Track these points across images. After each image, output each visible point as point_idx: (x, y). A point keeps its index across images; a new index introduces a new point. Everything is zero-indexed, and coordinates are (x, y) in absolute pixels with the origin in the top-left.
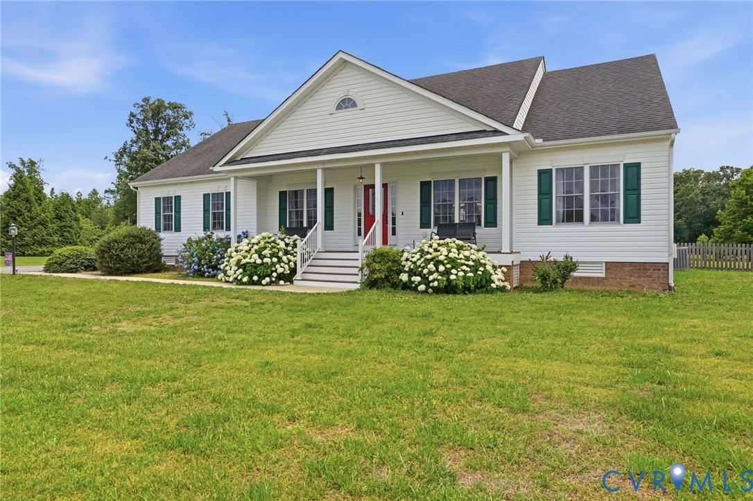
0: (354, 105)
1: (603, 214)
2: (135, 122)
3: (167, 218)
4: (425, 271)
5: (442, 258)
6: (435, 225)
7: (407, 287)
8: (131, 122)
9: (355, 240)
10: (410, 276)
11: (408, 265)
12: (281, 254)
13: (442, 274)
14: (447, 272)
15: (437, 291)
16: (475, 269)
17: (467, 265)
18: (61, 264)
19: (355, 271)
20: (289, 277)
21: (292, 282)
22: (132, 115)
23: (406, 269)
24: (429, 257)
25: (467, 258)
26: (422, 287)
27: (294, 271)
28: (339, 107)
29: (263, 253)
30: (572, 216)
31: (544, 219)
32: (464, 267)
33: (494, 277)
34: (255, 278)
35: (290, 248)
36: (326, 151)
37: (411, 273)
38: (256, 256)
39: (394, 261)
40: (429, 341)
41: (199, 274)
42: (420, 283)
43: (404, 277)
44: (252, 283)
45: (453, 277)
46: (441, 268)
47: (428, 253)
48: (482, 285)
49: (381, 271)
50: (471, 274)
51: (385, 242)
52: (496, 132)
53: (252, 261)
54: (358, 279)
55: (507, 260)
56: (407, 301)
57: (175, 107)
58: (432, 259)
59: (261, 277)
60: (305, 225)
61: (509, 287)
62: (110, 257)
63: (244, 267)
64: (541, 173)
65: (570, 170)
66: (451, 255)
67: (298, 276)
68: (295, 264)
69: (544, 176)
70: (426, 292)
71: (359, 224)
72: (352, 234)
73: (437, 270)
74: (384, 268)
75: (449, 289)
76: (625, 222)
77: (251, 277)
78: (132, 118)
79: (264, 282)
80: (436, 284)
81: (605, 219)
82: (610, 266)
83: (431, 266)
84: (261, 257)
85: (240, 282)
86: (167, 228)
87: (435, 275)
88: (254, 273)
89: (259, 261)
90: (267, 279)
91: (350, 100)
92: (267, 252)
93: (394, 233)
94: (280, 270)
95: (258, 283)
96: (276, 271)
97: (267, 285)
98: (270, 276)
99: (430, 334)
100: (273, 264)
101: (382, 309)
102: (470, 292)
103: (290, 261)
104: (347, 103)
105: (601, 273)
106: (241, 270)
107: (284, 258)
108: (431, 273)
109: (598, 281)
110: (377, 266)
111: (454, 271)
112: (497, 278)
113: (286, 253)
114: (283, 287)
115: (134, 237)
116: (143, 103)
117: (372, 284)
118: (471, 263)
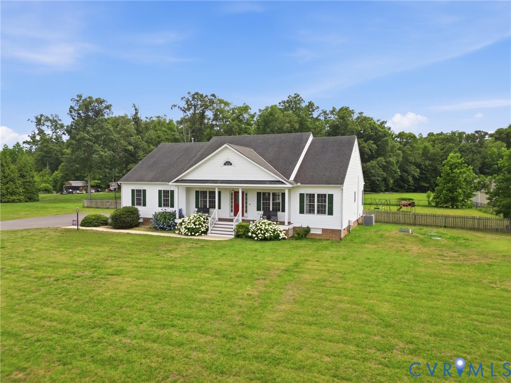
0: (231, 164)
1: (321, 211)
2: (73, 112)
3: (139, 200)
4: (257, 233)
5: (263, 228)
6: (263, 210)
7: (251, 238)
8: (71, 112)
9: (230, 214)
10: (252, 234)
11: (252, 230)
12: (202, 223)
13: (262, 234)
14: (265, 233)
15: (261, 240)
16: (274, 232)
17: (271, 231)
18: (90, 223)
19: (232, 230)
20: (205, 232)
21: (206, 234)
22: (72, 107)
23: (251, 231)
24: (258, 228)
25: (271, 229)
26: (256, 238)
27: (207, 230)
28: (225, 164)
29: (196, 223)
30: (311, 211)
31: (302, 212)
32: (270, 232)
33: (281, 235)
34: (193, 233)
35: (205, 221)
36: (219, 182)
37: (253, 233)
38: (193, 225)
39: (246, 228)
40: (255, 258)
41: (163, 229)
42: (255, 237)
43: (250, 234)
44: (192, 235)
45: (266, 236)
46: (263, 232)
47: (258, 226)
48: (276, 238)
49: (242, 231)
50: (272, 234)
51: (243, 216)
52: (282, 183)
53: (192, 227)
54: (233, 233)
55: (286, 227)
56: (250, 244)
57: (100, 102)
58: (260, 229)
59: (195, 233)
60: (208, 207)
61: (287, 238)
62: (120, 221)
63: (188, 229)
64: (301, 194)
65: (310, 195)
66: (266, 228)
67: (209, 232)
68: (208, 227)
69: (302, 196)
70: (257, 240)
71: (232, 207)
72: (229, 211)
73: (261, 233)
74: (243, 230)
75: (265, 239)
76: (328, 215)
77: (191, 233)
78: (71, 109)
79: (196, 235)
80: (260, 238)
81: (322, 213)
82: (324, 230)
83: (259, 231)
84: (195, 225)
85: (187, 235)
86: (139, 204)
87: (260, 235)
88: (192, 231)
89: (194, 227)
90: (198, 234)
91: (229, 162)
92: (197, 223)
93: (246, 212)
94: (202, 230)
95: (194, 235)
96: (201, 230)
97: (198, 235)
98: (198, 232)
99: (256, 256)
100: (200, 228)
101: (243, 248)
102: (272, 240)
103: (206, 226)
104: (228, 163)
105: (320, 232)
106: (187, 230)
107: (204, 225)
108: (259, 234)
109: (319, 235)
110: (240, 230)
111: (267, 233)
112: (282, 235)
113: (204, 222)
114: (203, 237)
115: (131, 212)
116: (78, 99)
117: (238, 236)
118: (273, 230)
